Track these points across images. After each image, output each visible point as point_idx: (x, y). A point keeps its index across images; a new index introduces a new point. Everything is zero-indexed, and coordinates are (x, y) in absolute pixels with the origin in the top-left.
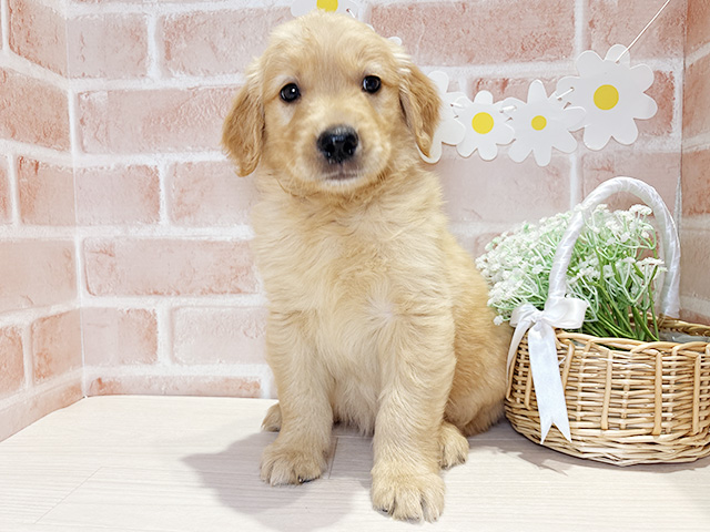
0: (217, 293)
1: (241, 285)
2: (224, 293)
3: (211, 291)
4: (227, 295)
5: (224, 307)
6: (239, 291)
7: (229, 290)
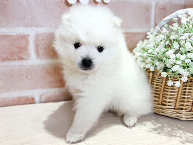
0: (11, 60)
1: (22, 56)
2: (14, 59)
3: (8, 59)
4: (16, 61)
5: (15, 66)
6: (22, 59)
7: (17, 58)
